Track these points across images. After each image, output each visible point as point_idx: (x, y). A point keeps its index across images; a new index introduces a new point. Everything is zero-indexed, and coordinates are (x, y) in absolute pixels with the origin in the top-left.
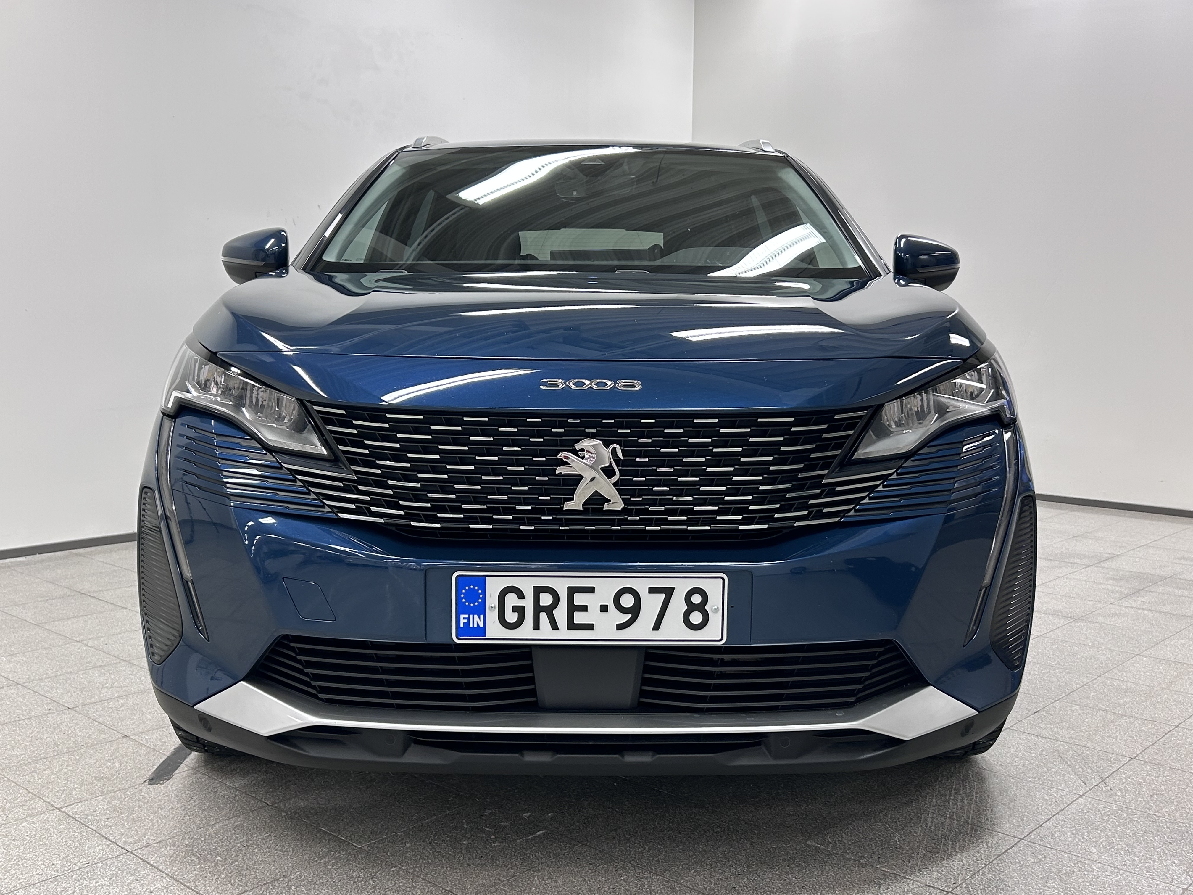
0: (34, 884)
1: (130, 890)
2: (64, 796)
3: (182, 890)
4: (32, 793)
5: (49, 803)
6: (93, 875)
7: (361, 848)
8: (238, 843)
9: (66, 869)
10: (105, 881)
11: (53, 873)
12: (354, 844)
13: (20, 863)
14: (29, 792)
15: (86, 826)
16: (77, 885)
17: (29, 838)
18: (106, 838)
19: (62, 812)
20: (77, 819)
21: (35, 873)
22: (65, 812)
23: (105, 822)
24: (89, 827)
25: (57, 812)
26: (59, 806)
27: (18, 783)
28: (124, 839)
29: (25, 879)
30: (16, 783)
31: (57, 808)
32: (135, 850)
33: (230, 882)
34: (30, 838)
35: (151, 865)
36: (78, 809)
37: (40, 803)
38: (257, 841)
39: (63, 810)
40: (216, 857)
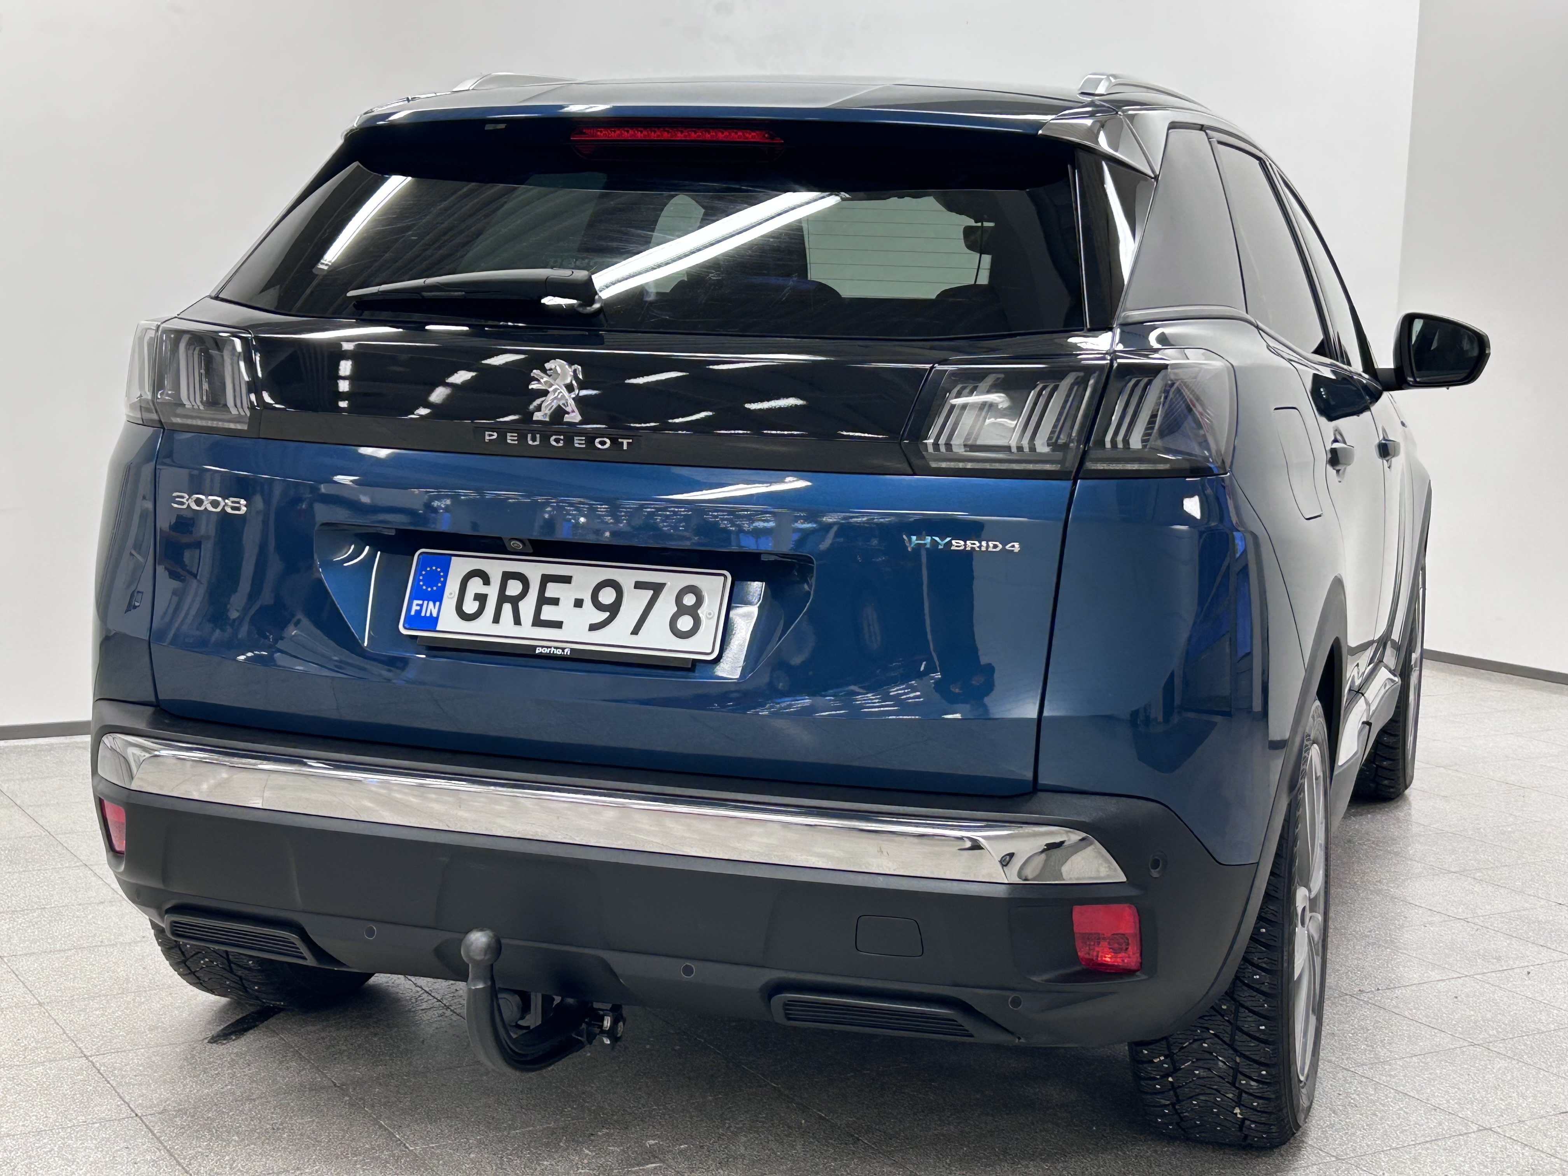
0: (14, 1136)
1: (114, 1157)
2: (102, 1042)
3: (171, 1165)
4: (67, 1035)
5: (80, 1048)
6: (82, 1136)
7: (412, 1151)
8: (269, 1124)
9: (57, 1124)
10: (90, 1144)
11: (41, 1126)
12: (407, 1145)
13: (11, 1110)
14: (65, 1033)
15: (106, 1080)
16: (60, 1143)
17: (35, 1085)
18: (121, 1097)
19: (89, 1061)
20: (101, 1071)
21: (21, 1124)
22: (92, 1062)
23: (131, 1078)
24: (108, 1082)
25: (84, 1060)
26: (88, 1054)
27: (58, 1021)
28: (140, 1101)
29: (6, 1128)
30: (55, 1020)
31: (85, 1056)
32: (146, 1116)
33: (232, 1165)
34: (37, 1085)
35: (154, 1134)
36: (109, 1059)
37: (71, 1047)
38: (292, 1125)
39: (91, 1059)
40: (233, 1136)
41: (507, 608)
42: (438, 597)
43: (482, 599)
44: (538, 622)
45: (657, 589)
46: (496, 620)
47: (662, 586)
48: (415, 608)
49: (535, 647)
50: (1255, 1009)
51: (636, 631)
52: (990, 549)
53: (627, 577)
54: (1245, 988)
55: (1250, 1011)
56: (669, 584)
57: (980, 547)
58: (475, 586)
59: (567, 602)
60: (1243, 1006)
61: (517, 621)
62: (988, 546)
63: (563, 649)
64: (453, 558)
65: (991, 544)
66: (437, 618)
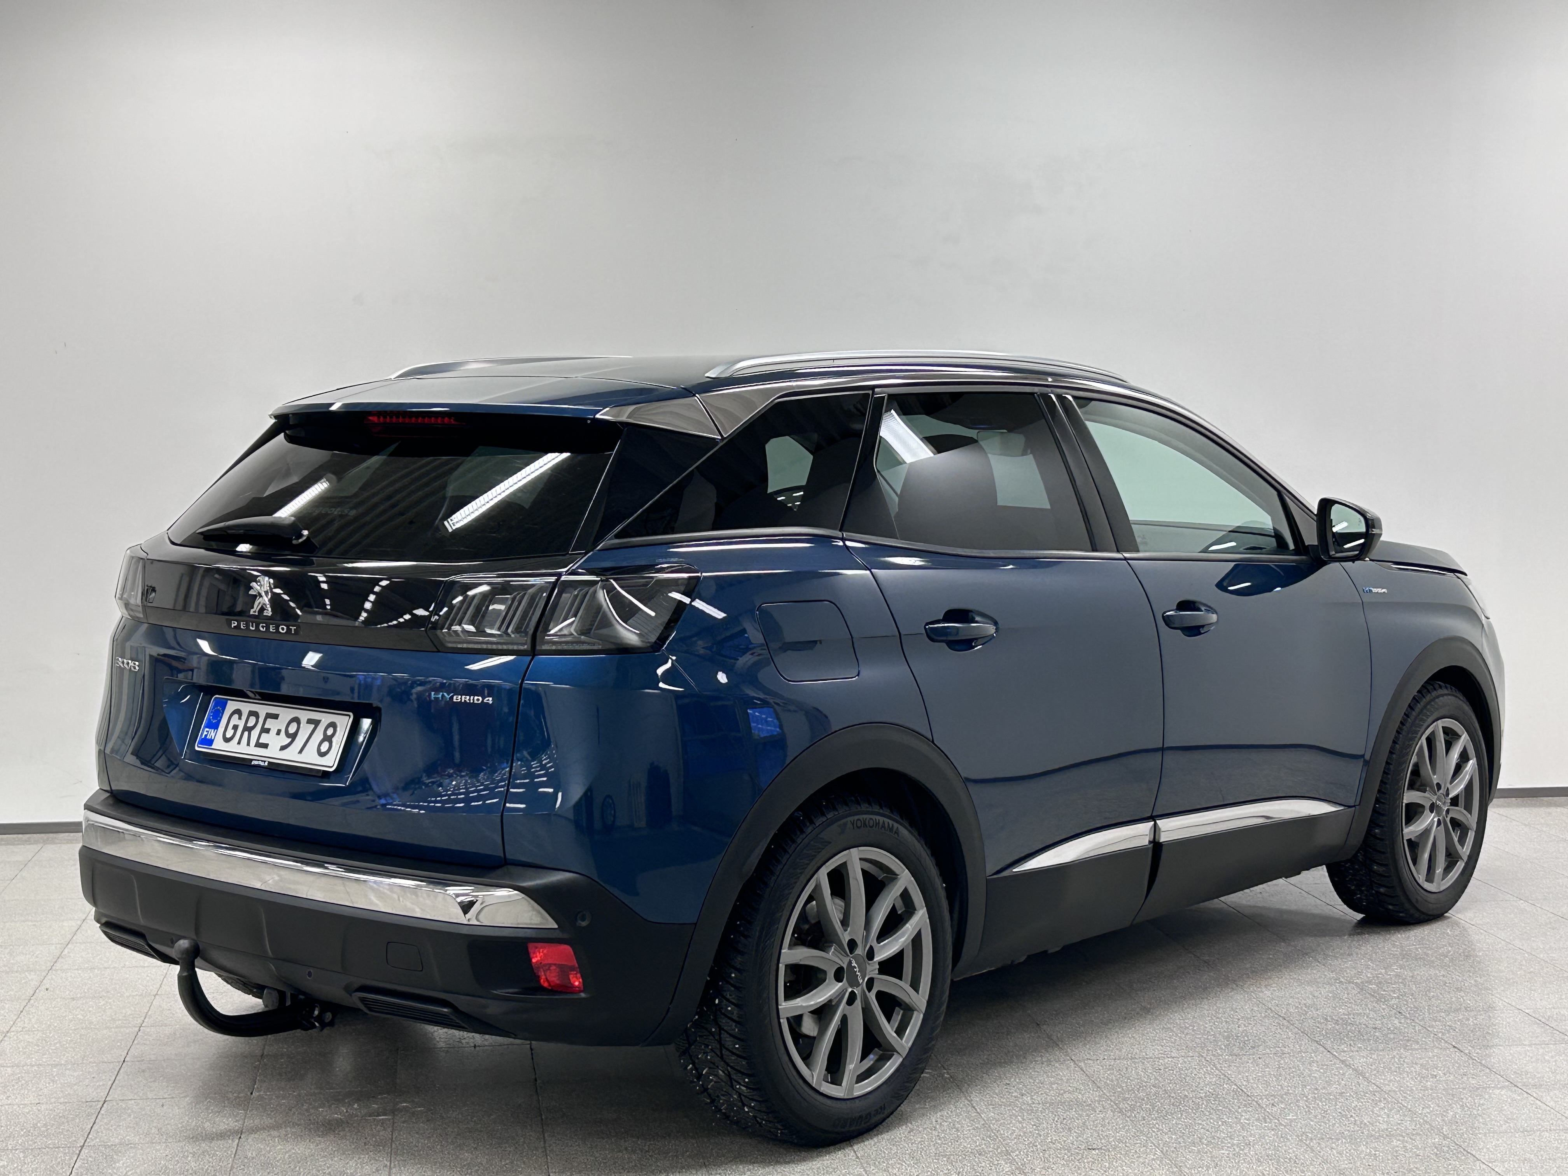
41: (246, 733)
42: (216, 727)
43: (235, 728)
44: (259, 745)
45: (316, 723)
46: (239, 743)
47: (319, 721)
48: (205, 733)
49: (252, 760)
50: (730, 1032)
51: (301, 752)
52: (476, 702)
53: (304, 715)
54: (723, 1016)
55: (728, 1033)
56: (323, 720)
57: (470, 700)
58: (235, 720)
59: (273, 732)
60: (724, 1030)
61: (248, 744)
62: (473, 699)
63: (265, 761)
64: (229, 701)
65: (476, 698)
66: (213, 740)
